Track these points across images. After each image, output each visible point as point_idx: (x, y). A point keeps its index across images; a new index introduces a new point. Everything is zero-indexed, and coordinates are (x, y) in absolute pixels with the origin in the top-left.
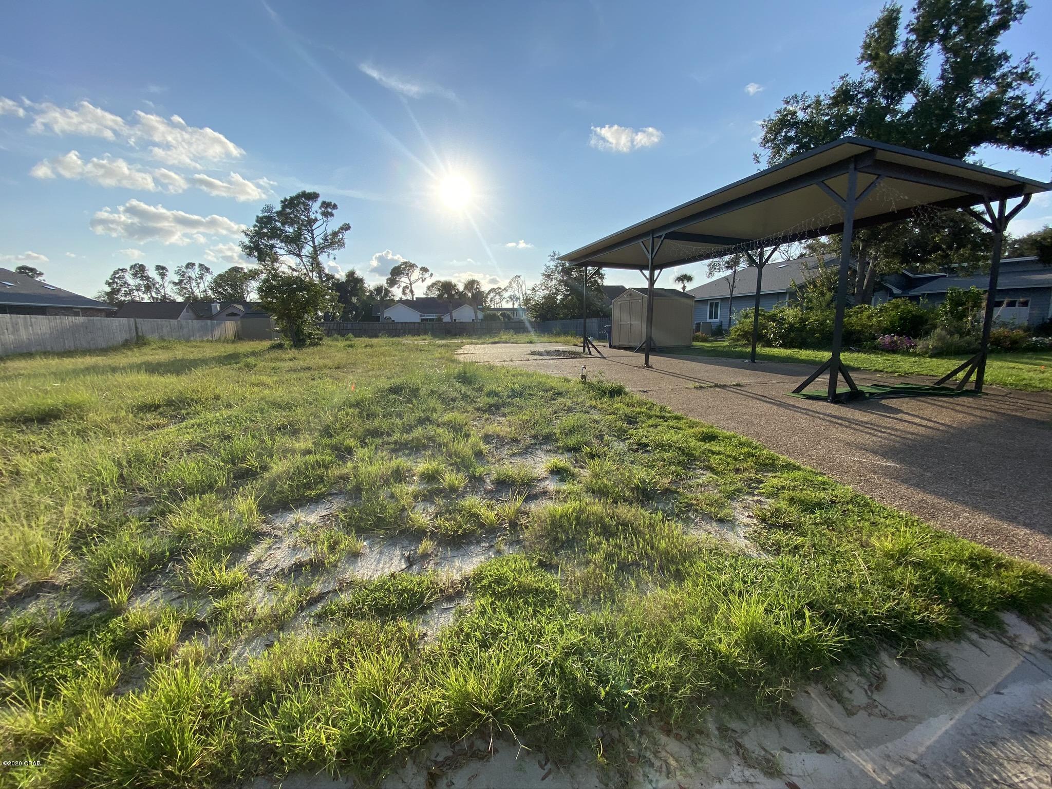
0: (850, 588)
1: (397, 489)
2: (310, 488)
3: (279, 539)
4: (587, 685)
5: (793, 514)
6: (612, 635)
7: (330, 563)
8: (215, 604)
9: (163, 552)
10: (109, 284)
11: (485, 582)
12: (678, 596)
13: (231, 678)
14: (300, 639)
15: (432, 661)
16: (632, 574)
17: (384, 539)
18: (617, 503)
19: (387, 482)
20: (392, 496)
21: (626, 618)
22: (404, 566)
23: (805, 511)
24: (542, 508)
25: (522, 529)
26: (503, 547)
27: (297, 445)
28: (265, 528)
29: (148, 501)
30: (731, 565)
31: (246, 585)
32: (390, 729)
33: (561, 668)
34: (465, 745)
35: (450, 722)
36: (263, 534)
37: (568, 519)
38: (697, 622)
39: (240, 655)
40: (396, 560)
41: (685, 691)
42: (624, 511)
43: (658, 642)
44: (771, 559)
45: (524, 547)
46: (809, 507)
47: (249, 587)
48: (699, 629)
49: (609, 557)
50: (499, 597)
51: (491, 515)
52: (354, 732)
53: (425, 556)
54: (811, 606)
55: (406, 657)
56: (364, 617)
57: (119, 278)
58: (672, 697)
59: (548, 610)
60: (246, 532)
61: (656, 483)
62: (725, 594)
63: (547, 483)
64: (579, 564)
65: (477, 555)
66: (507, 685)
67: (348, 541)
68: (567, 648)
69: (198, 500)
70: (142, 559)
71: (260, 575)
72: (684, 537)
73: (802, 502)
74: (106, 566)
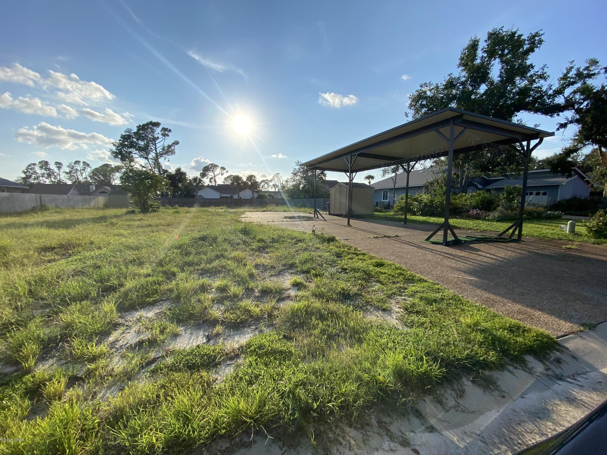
0: (448, 344)
1: (202, 297)
2: (149, 297)
3: (129, 327)
4: (307, 402)
5: (421, 306)
6: (322, 374)
7: (160, 340)
8: (89, 366)
9: (56, 336)
10: (25, 173)
11: (252, 348)
12: (359, 352)
13: (98, 409)
14: (141, 385)
15: (220, 394)
16: (335, 340)
17: (194, 326)
18: (328, 302)
19: (196, 293)
20: (199, 301)
21: (330, 365)
22: (205, 341)
23: (427, 304)
24: (287, 306)
25: (275, 318)
26: (263, 328)
27: (142, 271)
28: (121, 321)
29: (48, 306)
30: (388, 334)
31: (108, 355)
32: (194, 432)
33: (293, 394)
34: (238, 440)
35: (229, 426)
36: (119, 324)
37: (301, 311)
38: (367, 365)
39: (104, 395)
40: (200, 338)
41: (360, 402)
42: (332, 306)
43: (347, 377)
44: (409, 330)
45: (276, 328)
46: (430, 302)
47: (110, 356)
48: (369, 369)
49: (323, 332)
50: (260, 356)
51: (257, 310)
52: (172, 435)
53: (218, 335)
54: (427, 354)
55: (205, 392)
56: (180, 370)
57: (31, 169)
58: (353, 406)
59: (287, 362)
60: (109, 323)
61: (350, 290)
62: (383, 349)
63: (290, 291)
64: (306, 336)
65: (249, 333)
66: (262, 403)
67: (171, 327)
68: (297, 382)
69: (78, 305)
70: (43, 340)
71: (117, 349)
72: (364, 319)
73: (426, 299)
74: (21, 345)
